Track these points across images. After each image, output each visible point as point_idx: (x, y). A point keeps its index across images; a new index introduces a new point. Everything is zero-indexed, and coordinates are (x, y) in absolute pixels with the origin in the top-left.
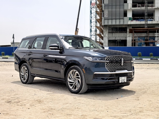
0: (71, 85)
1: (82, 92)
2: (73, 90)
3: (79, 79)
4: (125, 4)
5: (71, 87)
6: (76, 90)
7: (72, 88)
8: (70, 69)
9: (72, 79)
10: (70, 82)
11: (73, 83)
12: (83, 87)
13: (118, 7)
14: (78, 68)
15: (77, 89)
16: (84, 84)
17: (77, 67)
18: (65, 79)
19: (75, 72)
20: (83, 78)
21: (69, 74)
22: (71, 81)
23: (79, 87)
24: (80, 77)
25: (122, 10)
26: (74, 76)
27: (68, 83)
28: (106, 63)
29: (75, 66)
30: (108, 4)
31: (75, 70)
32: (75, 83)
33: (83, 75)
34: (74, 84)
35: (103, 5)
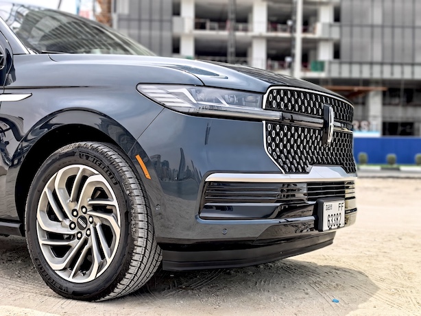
0: (59, 252)
1: (129, 290)
2: (70, 279)
3: (110, 218)
4: (176, 19)
5: (56, 265)
6: (92, 277)
7: (64, 269)
8: (54, 161)
9: (65, 216)
10: (52, 236)
11: (70, 237)
12: (134, 263)
13: (156, 25)
14: (102, 153)
15: (93, 274)
16: (140, 242)
17: (96, 149)
18: (21, 220)
19: (84, 178)
20: (139, 207)
21: (46, 189)
22: (56, 228)
23: (109, 260)
24: (115, 203)
25: (167, 35)
26: (76, 199)
27: (41, 242)
28: (268, 121)
29: (82, 144)
30: (129, 15)
31: (82, 167)
32: (85, 242)
33: (135, 192)
34: (76, 244)
35: (115, 17)
